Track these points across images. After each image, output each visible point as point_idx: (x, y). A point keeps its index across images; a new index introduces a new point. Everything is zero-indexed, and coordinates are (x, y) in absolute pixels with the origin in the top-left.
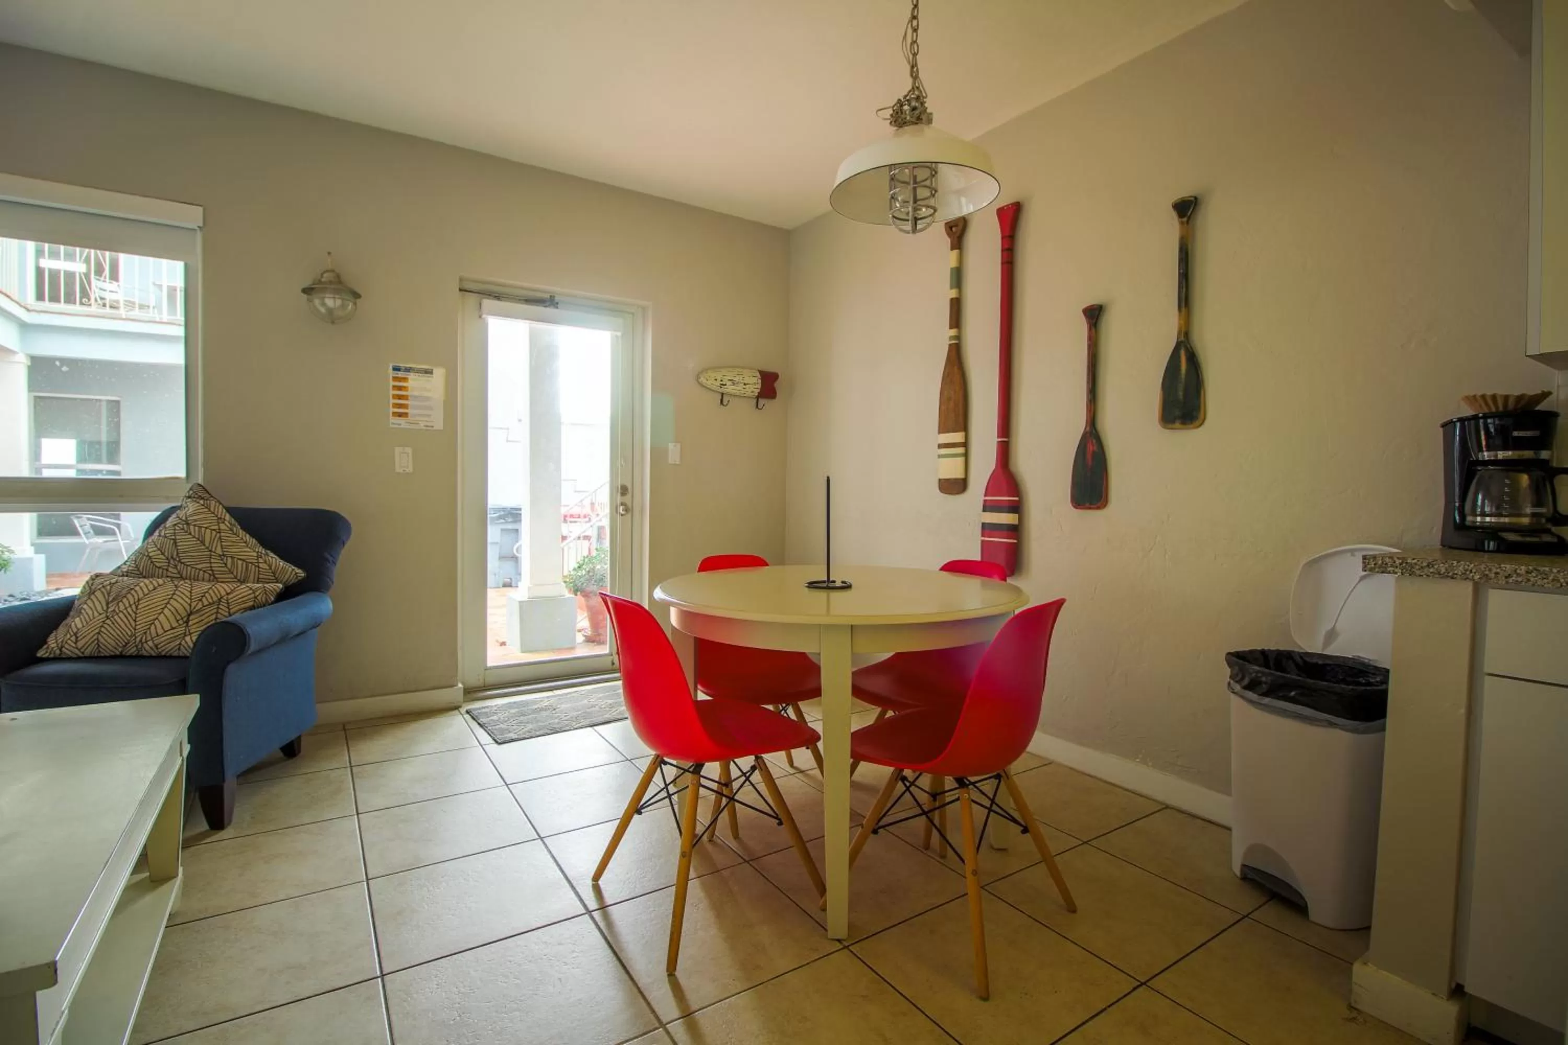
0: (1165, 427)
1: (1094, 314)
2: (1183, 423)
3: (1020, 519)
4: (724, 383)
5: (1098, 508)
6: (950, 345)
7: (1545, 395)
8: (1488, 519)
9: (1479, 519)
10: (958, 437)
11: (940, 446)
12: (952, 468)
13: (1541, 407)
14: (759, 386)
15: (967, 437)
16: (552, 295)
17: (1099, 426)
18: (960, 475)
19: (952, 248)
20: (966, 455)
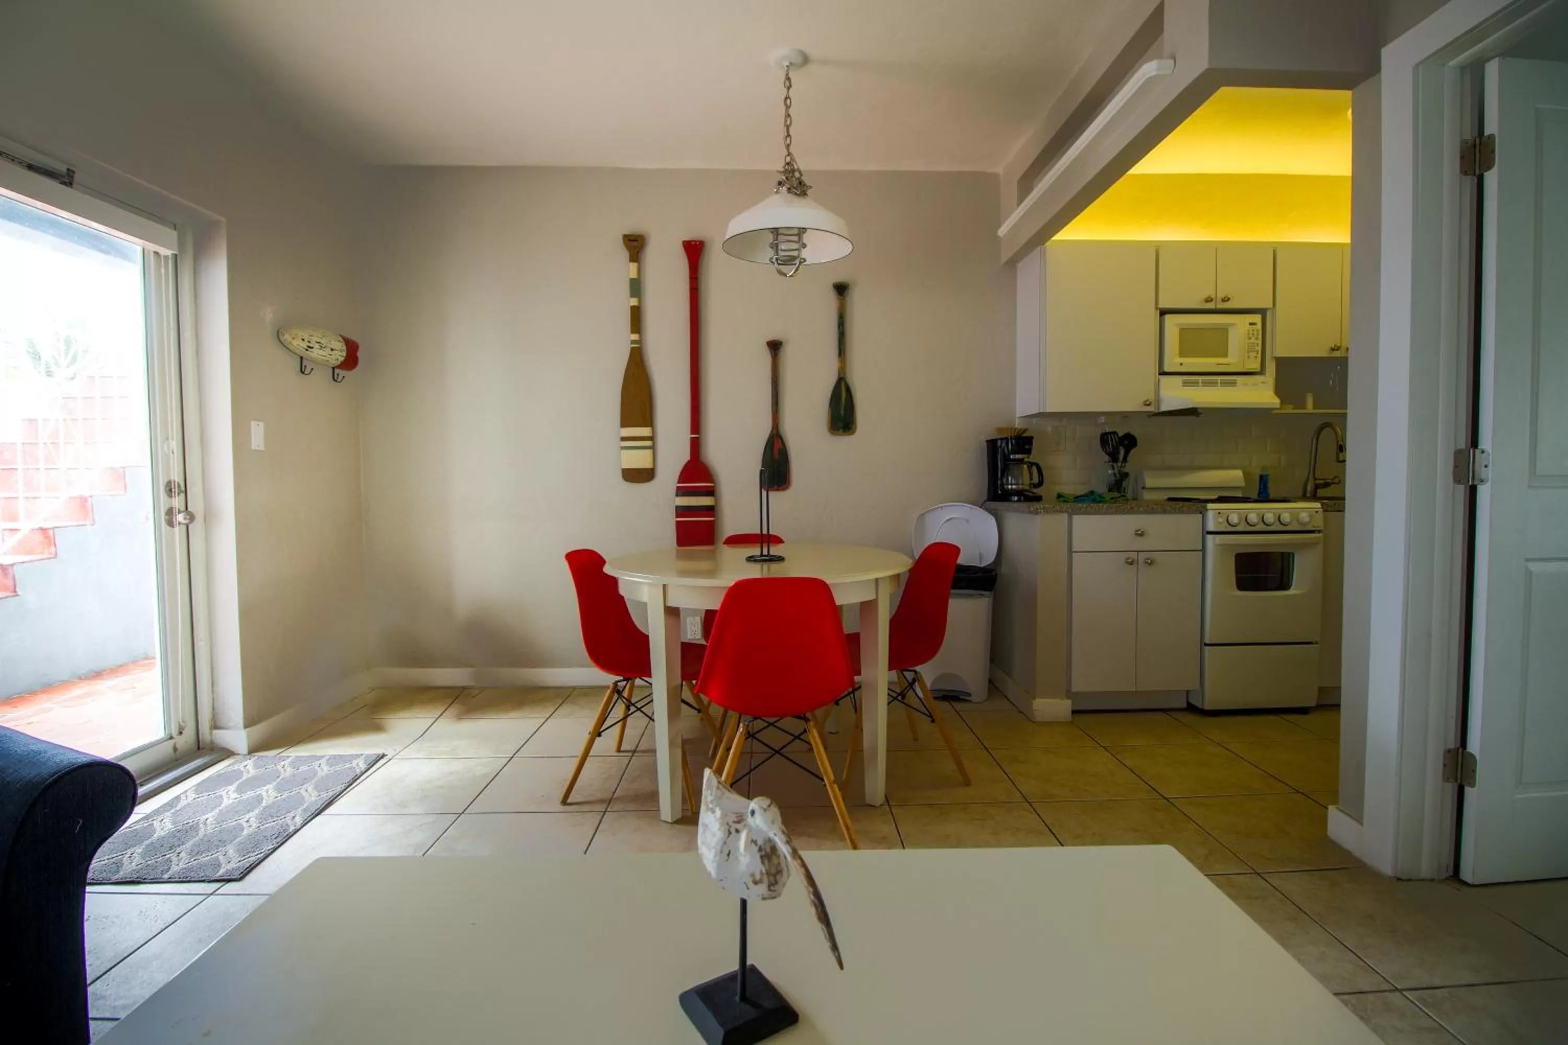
0: (832, 434)
1: (775, 347)
2: (844, 431)
3: (716, 501)
4: (311, 345)
5: (784, 489)
6: (632, 349)
7: (1025, 431)
8: (1014, 487)
9: (1010, 487)
10: (645, 431)
11: (624, 439)
12: (639, 459)
13: (1025, 435)
14: (344, 354)
15: (653, 431)
16: (72, 168)
17: (781, 431)
18: (648, 465)
19: (631, 261)
20: (653, 448)
